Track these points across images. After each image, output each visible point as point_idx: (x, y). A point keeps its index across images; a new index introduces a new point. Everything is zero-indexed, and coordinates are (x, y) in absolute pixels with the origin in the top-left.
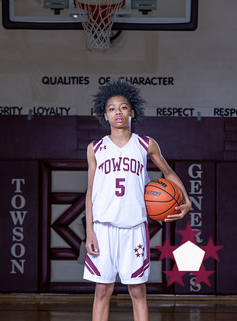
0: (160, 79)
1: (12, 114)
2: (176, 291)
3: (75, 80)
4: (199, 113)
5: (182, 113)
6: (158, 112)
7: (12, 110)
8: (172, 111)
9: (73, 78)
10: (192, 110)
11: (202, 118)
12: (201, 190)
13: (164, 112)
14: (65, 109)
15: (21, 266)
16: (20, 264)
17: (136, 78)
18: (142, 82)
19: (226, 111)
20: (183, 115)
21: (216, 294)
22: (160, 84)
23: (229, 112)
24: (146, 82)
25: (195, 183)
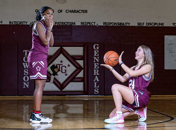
0: (82, 10)
1: (23, 24)
2: (89, 94)
4: (97, 24)
5: (91, 24)
6: (81, 24)
7: (23, 23)
8: (87, 23)
10: (95, 23)
11: (99, 26)
12: (98, 54)
13: (84, 24)
15: (27, 85)
16: (27, 84)
17: (72, 10)
18: (75, 12)
19: (108, 23)
20: (91, 25)
21: (105, 95)
22: (82, 12)
23: (109, 23)
24: (77, 12)
25: (96, 52)
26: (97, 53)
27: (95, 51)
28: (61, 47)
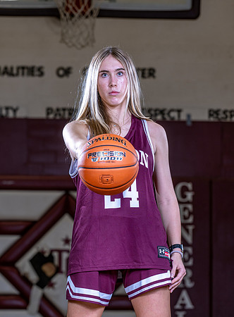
3: (26, 71)
4: (189, 116)
9: (23, 68)
10: (179, 111)
11: (194, 123)
12: (191, 217)
14: (12, 108)
19: (223, 112)
20: (168, 119)
25: (185, 209)
28: (67, 190)
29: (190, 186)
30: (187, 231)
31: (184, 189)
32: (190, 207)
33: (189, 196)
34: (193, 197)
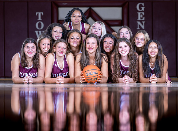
12: (144, 18)
25: (141, 14)
26: (142, 16)
27: (139, 13)
28: (90, 7)
29: (143, 4)
30: (142, 24)
31: (141, 6)
32: (143, 13)
33: (143, 9)
34: (145, 9)
